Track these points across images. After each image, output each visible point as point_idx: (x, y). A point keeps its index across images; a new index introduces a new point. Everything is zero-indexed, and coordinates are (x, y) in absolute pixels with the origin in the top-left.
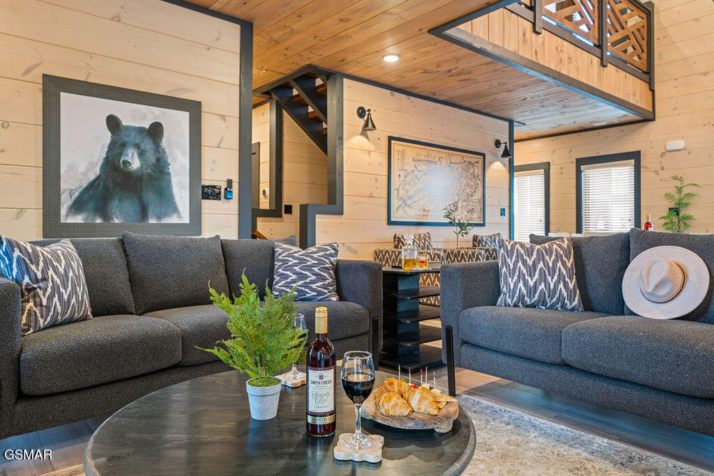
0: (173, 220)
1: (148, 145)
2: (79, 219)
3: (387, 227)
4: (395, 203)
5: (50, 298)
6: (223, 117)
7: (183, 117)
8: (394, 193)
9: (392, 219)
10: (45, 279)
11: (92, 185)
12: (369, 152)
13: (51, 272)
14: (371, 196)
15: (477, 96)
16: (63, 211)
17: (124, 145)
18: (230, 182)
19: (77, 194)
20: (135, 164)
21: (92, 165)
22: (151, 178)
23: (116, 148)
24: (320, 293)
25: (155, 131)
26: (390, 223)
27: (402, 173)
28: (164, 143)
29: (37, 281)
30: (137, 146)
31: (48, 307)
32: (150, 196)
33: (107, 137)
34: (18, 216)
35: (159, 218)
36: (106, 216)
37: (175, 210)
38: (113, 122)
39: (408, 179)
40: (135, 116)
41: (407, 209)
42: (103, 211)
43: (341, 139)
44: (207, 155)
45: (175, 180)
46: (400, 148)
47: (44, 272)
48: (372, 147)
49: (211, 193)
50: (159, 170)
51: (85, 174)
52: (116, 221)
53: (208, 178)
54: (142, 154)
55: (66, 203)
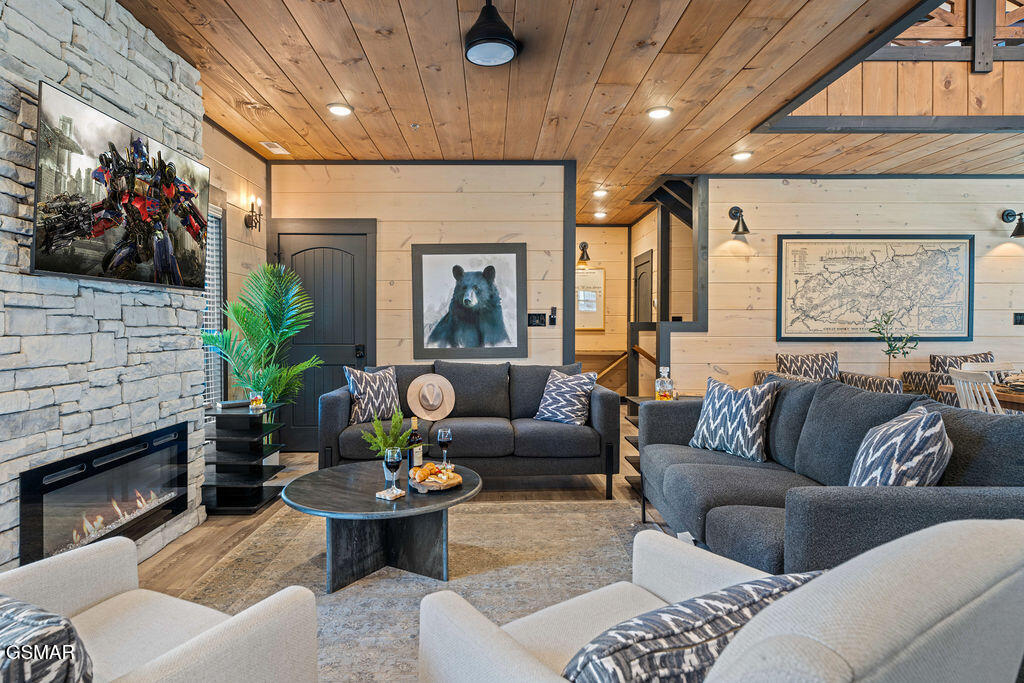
0: (504, 344)
1: (483, 286)
2: (435, 346)
3: (775, 344)
4: (788, 314)
6: (548, 253)
7: (511, 259)
8: (786, 304)
9: (783, 335)
10: (365, 393)
11: (444, 320)
12: (747, 258)
14: (750, 308)
15: (925, 162)
16: (426, 340)
17: (465, 288)
18: (554, 310)
19: (434, 327)
20: (474, 301)
21: (444, 305)
22: (486, 312)
23: (460, 290)
25: (489, 273)
26: (780, 339)
27: (798, 277)
28: (496, 282)
29: (361, 394)
30: (475, 287)
31: (365, 410)
32: (485, 326)
33: (453, 283)
34: (400, 345)
35: (492, 343)
36: (453, 343)
37: (505, 336)
38: (458, 272)
39: (811, 284)
40: (473, 264)
41: (810, 322)
42: (452, 340)
43: (705, 248)
44: (532, 287)
45: (504, 312)
46: (798, 247)
47: (365, 389)
48: (753, 252)
49: (537, 320)
50: (493, 304)
51: (439, 312)
52: (461, 347)
53: (533, 308)
54: (479, 293)
55: (427, 334)
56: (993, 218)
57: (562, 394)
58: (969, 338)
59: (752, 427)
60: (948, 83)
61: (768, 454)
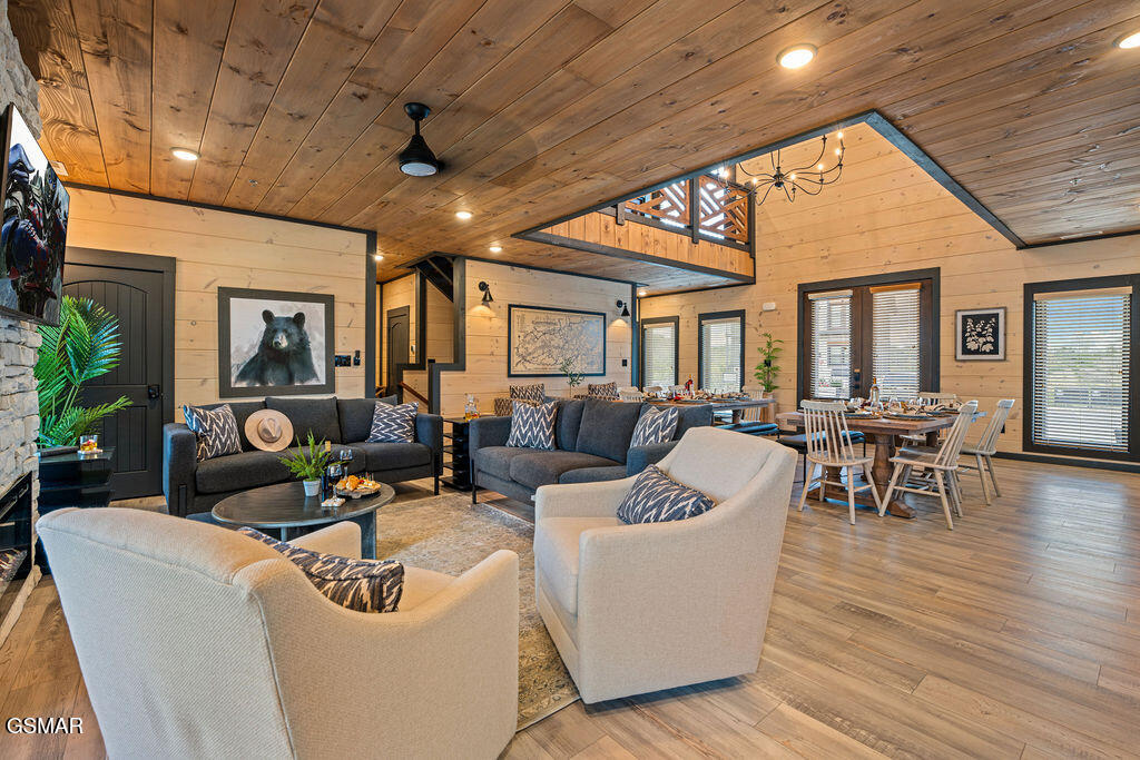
0: (313, 382)
1: (293, 330)
2: (244, 384)
3: (507, 379)
4: (515, 359)
5: (214, 441)
6: (353, 305)
7: (320, 308)
8: (514, 351)
9: (512, 373)
10: (211, 430)
11: (253, 360)
12: (490, 318)
13: (214, 426)
14: (492, 354)
15: (587, 268)
16: (233, 379)
17: (275, 331)
18: (358, 353)
19: (242, 367)
20: (284, 343)
21: (253, 346)
22: (295, 353)
23: (270, 333)
24: (400, 437)
25: (299, 319)
26: (510, 376)
27: (521, 334)
28: (306, 327)
29: (206, 431)
30: (285, 331)
31: (213, 446)
32: (295, 366)
33: (263, 326)
34: (202, 384)
35: (302, 381)
36: (263, 382)
37: (314, 375)
38: (267, 316)
39: (528, 338)
40: (282, 310)
41: (527, 364)
42: (261, 378)
43: (464, 309)
44: (339, 334)
45: (314, 354)
46: (520, 314)
47: (211, 426)
48: (493, 314)
49: (344, 361)
51: (247, 353)
52: (270, 385)
53: (341, 349)
54: (289, 336)
55: (235, 373)
56: (614, 305)
57: (394, 420)
58: (604, 374)
59: (548, 429)
60: (606, 227)
61: (558, 446)
